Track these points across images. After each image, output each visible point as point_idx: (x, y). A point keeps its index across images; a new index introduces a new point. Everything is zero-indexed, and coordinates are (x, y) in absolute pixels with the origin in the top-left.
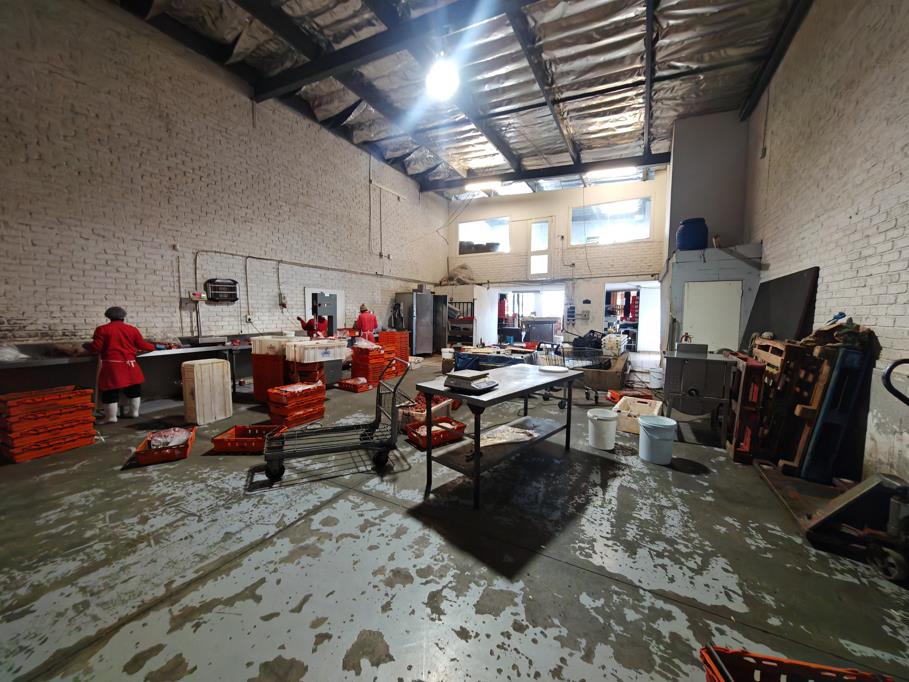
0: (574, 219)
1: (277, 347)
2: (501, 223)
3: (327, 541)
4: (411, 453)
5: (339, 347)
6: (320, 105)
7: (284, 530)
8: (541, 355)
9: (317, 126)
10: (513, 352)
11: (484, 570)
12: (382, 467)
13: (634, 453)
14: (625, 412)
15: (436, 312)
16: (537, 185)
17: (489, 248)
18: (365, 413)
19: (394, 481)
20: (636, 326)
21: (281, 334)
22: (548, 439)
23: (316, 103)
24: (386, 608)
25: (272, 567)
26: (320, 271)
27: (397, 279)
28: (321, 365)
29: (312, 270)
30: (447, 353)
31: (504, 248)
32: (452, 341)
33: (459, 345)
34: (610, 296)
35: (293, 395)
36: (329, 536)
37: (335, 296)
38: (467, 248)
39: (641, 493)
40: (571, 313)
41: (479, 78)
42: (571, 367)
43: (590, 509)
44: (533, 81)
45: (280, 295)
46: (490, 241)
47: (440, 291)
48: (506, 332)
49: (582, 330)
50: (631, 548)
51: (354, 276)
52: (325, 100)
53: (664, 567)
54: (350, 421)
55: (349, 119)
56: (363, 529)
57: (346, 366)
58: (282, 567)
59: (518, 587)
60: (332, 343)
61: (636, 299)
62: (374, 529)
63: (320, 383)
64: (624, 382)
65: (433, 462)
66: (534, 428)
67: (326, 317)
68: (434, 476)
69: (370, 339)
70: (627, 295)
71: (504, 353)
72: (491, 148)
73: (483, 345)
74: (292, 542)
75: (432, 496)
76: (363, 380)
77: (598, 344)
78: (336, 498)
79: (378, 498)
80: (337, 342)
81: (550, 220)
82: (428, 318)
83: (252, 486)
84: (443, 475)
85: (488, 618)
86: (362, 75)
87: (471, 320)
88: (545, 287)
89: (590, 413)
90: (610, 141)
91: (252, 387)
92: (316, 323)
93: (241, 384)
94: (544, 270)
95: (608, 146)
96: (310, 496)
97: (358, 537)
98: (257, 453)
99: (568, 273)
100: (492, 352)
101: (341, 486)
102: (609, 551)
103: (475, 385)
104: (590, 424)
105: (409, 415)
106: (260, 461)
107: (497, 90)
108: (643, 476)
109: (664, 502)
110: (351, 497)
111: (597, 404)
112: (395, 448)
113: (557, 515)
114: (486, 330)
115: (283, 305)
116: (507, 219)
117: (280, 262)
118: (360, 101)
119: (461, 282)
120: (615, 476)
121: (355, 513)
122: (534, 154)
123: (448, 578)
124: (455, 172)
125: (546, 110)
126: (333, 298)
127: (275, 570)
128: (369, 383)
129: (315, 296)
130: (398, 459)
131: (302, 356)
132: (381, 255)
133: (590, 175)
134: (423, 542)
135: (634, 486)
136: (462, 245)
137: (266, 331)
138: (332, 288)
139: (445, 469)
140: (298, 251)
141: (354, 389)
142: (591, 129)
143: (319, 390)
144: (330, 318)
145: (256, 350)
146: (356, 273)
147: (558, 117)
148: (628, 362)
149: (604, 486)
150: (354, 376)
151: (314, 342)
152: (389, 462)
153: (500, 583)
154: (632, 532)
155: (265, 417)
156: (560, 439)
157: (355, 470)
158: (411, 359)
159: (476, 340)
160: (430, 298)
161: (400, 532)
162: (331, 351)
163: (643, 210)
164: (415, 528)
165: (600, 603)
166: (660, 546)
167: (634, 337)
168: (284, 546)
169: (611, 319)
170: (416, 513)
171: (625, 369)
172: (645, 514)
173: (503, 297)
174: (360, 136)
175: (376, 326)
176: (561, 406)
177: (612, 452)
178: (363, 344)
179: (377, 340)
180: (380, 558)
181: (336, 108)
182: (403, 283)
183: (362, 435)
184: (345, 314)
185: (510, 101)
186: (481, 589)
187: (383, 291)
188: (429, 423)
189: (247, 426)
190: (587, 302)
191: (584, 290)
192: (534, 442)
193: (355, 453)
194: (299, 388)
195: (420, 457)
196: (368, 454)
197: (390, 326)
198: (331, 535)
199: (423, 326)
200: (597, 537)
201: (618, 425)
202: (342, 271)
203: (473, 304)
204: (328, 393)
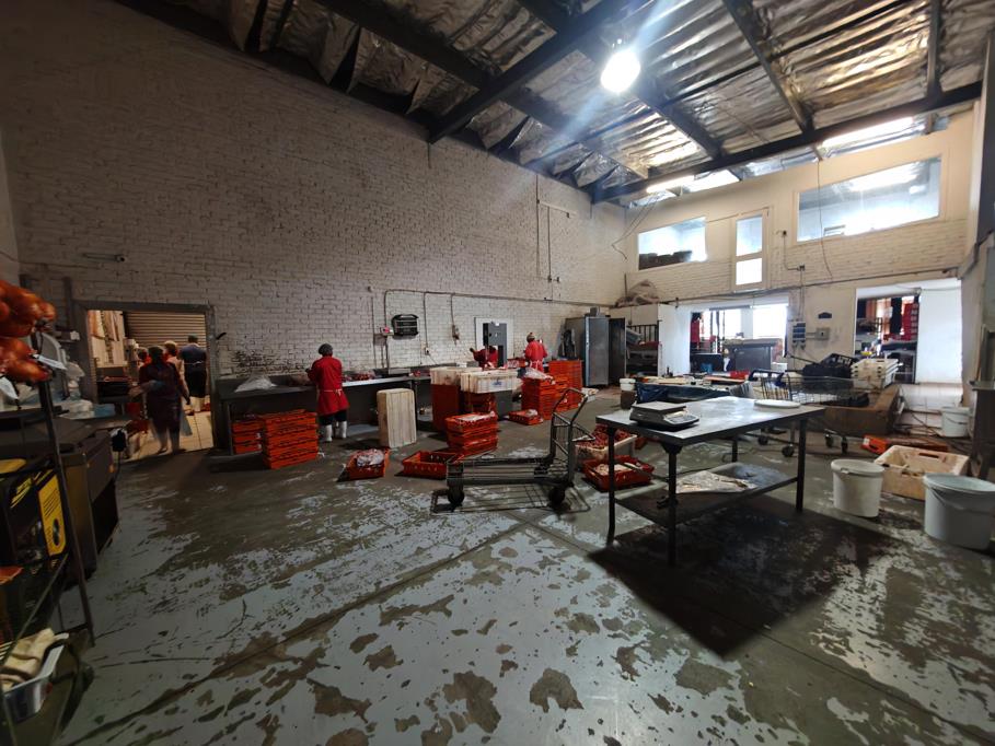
0: (802, 207)
1: (453, 378)
2: (694, 226)
3: (507, 571)
4: (590, 493)
5: (511, 377)
6: (488, 132)
7: (467, 554)
8: (753, 387)
9: (486, 154)
10: (714, 382)
11: (685, 637)
12: (558, 505)
13: (917, 525)
14: (896, 468)
15: (612, 338)
16: (746, 171)
17: (679, 257)
18: (537, 446)
19: (572, 520)
20: (913, 347)
21: (455, 365)
22: (768, 494)
23: (485, 131)
24: (571, 651)
25: (458, 587)
26: (489, 300)
27: (567, 303)
28: (492, 396)
29: (482, 300)
30: (627, 384)
31: (699, 255)
32: (632, 371)
33: (640, 375)
34: (864, 306)
35: (469, 424)
36: (509, 567)
37: (505, 325)
38: (650, 261)
39: (932, 584)
40: (798, 332)
41: (665, 56)
42: (801, 403)
43: (840, 593)
44: (740, 40)
45: (454, 327)
46: (677, 250)
47: (616, 314)
48: (701, 358)
49: (819, 354)
50: (916, 657)
51: (522, 303)
52: (492, 126)
53: (980, 696)
54: (523, 454)
55: (516, 140)
56: (542, 565)
57: (516, 398)
58: (466, 587)
59: (732, 667)
60: (502, 374)
61: (914, 308)
62: (554, 568)
63: (492, 414)
64: (893, 424)
65: (616, 505)
66: (748, 476)
67: (496, 347)
68: (617, 522)
69: (539, 369)
70: (896, 302)
71: (699, 384)
72: (680, 137)
73: (671, 375)
74: (475, 566)
75: (615, 543)
76: (534, 412)
77: (845, 372)
78: (513, 530)
79: (557, 537)
80: (508, 372)
81: (765, 213)
82: (603, 345)
83: (437, 509)
84: (628, 520)
85: (695, 694)
86: (529, 90)
87: (655, 345)
88: (757, 300)
89: (835, 465)
90: (865, 88)
91: (431, 415)
92: (487, 353)
93: (422, 413)
94: (757, 278)
95: (862, 96)
96: (488, 525)
97: (538, 574)
98: (440, 478)
99: (795, 279)
100: (686, 382)
101: (517, 519)
102: (875, 653)
103: (668, 419)
104: (836, 479)
105: (585, 451)
106: (442, 485)
107: (688, 64)
108: (931, 560)
109: (976, 602)
110: (527, 531)
111: (845, 453)
112: (572, 486)
113: (786, 591)
114: (675, 357)
115: (456, 337)
116: (703, 219)
117: (453, 294)
118: (527, 119)
119: (642, 302)
120: (881, 554)
121: (533, 548)
122: (740, 133)
123: (639, 637)
124: (633, 175)
125: (760, 72)
126: (503, 327)
127: (462, 590)
128: (540, 415)
129: (486, 326)
130: (575, 498)
131: (476, 387)
132: (550, 279)
133: (829, 144)
134: (608, 591)
135: (917, 572)
136: (642, 258)
137: (442, 362)
138: (502, 317)
139: (631, 515)
140: (468, 282)
141: (525, 421)
142: (831, 80)
143: (492, 421)
144: (501, 347)
145: (434, 381)
146: (524, 300)
147: (777, 78)
148: (898, 399)
149: (863, 565)
150: (525, 408)
151: (486, 373)
152: (566, 501)
153: (707, 658)
154: (914, 635)
155: (444, 445)
156: (788, 494)
157: (530, 504)
158: (585, 391)
159: (661, 369)
160: (606, 322)
161: (582, 576)
162: (502, 381)
163: (924, 177)
164: (598, 575)
165: (862, 717)
166: (972, 665)
167: (910, 362)
168: (467, 569)
169: (867, 337)
170: (597, 557)
171: (894, 407)
172: (939, 614)
173: (696, 317)
174: (526, 156)
175: (545, 355)
176: (787, 453)
177: (876, 520)
178: (534, 374)
179: (546, 370)
180: (562, 598)
181: (503, 131)
182: (574, 308)
183: (537, 469)
184: (514, 344)
185: (706, 74)
186: (683, 659)
187: (552, 317)
188: (611, 460)
189: (430, 451)
190: (826, 316)
191: (820, 300)
192: (747, 495)
193: (529, 487)
194: (474, 418)
195: (599, 499)
196: (543, 490)
197: (560, 355)
198: (511, 566)
199: (596, 353)
200: (853, 629)
201: (885, 485)
202: (509, 299)
203: (657, 327)
204: (500, 425)
